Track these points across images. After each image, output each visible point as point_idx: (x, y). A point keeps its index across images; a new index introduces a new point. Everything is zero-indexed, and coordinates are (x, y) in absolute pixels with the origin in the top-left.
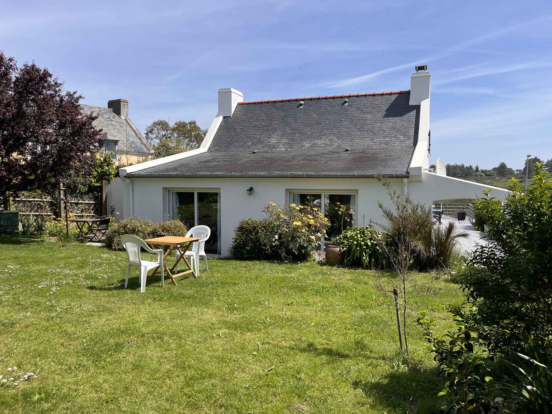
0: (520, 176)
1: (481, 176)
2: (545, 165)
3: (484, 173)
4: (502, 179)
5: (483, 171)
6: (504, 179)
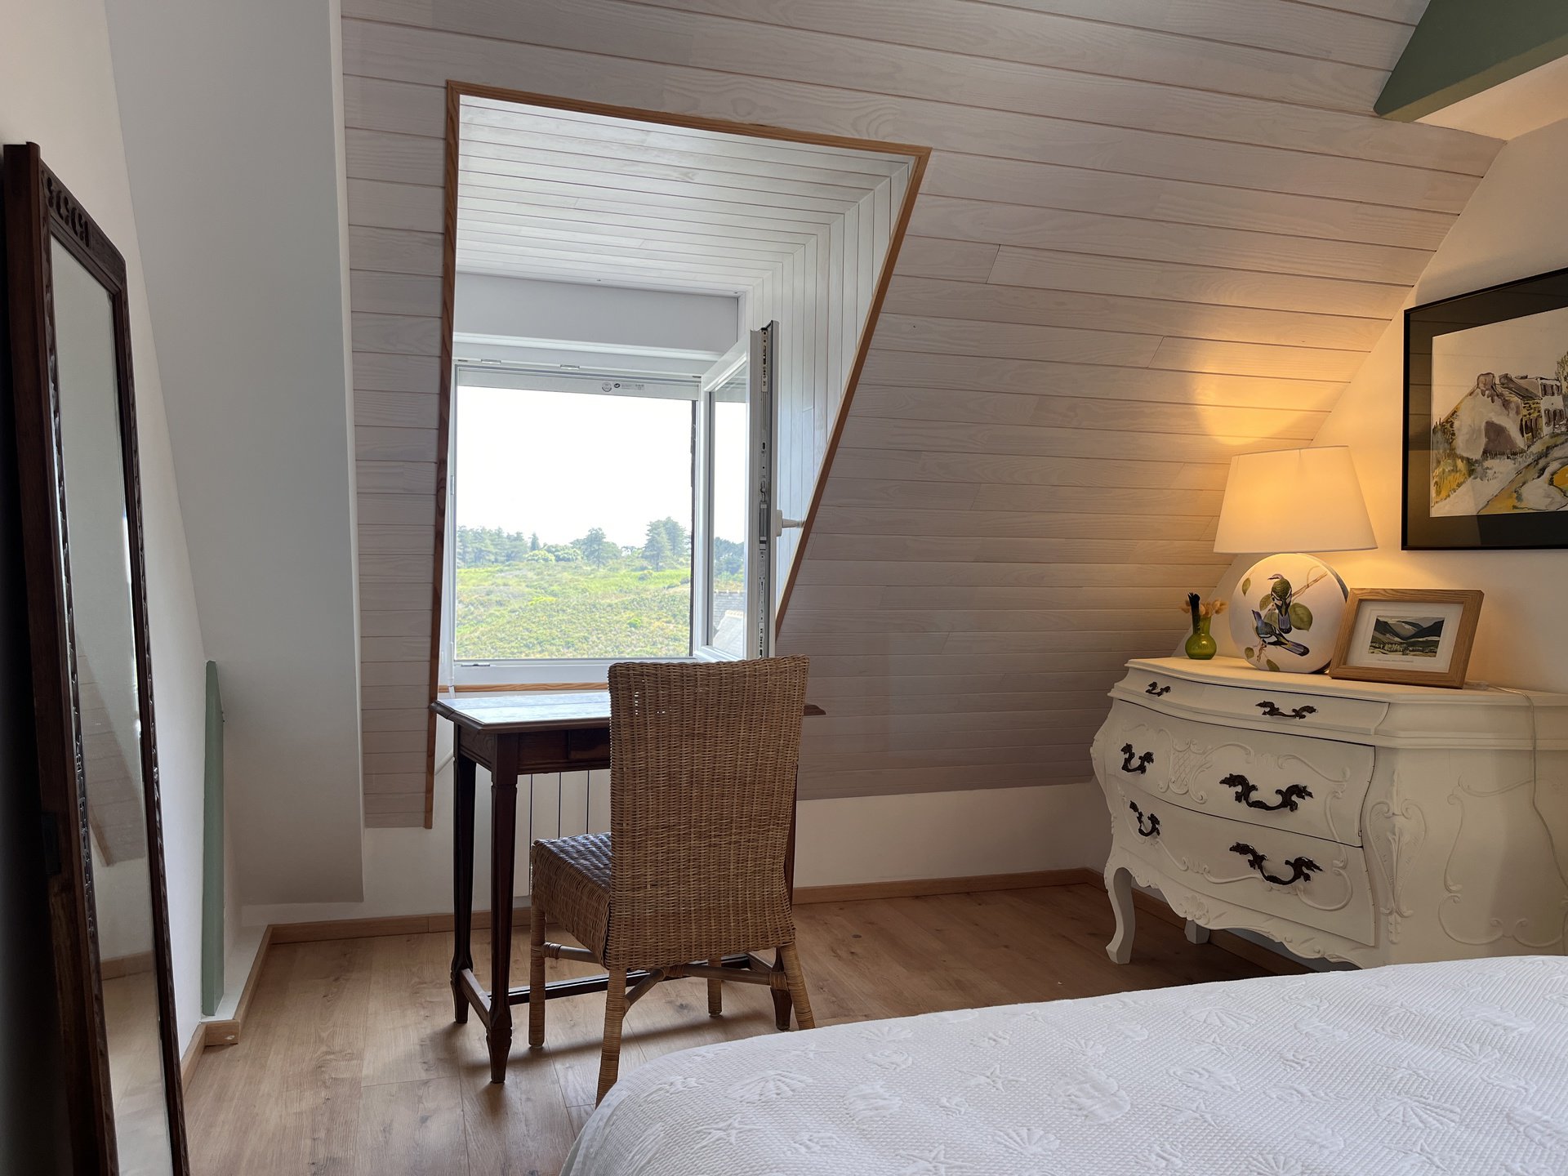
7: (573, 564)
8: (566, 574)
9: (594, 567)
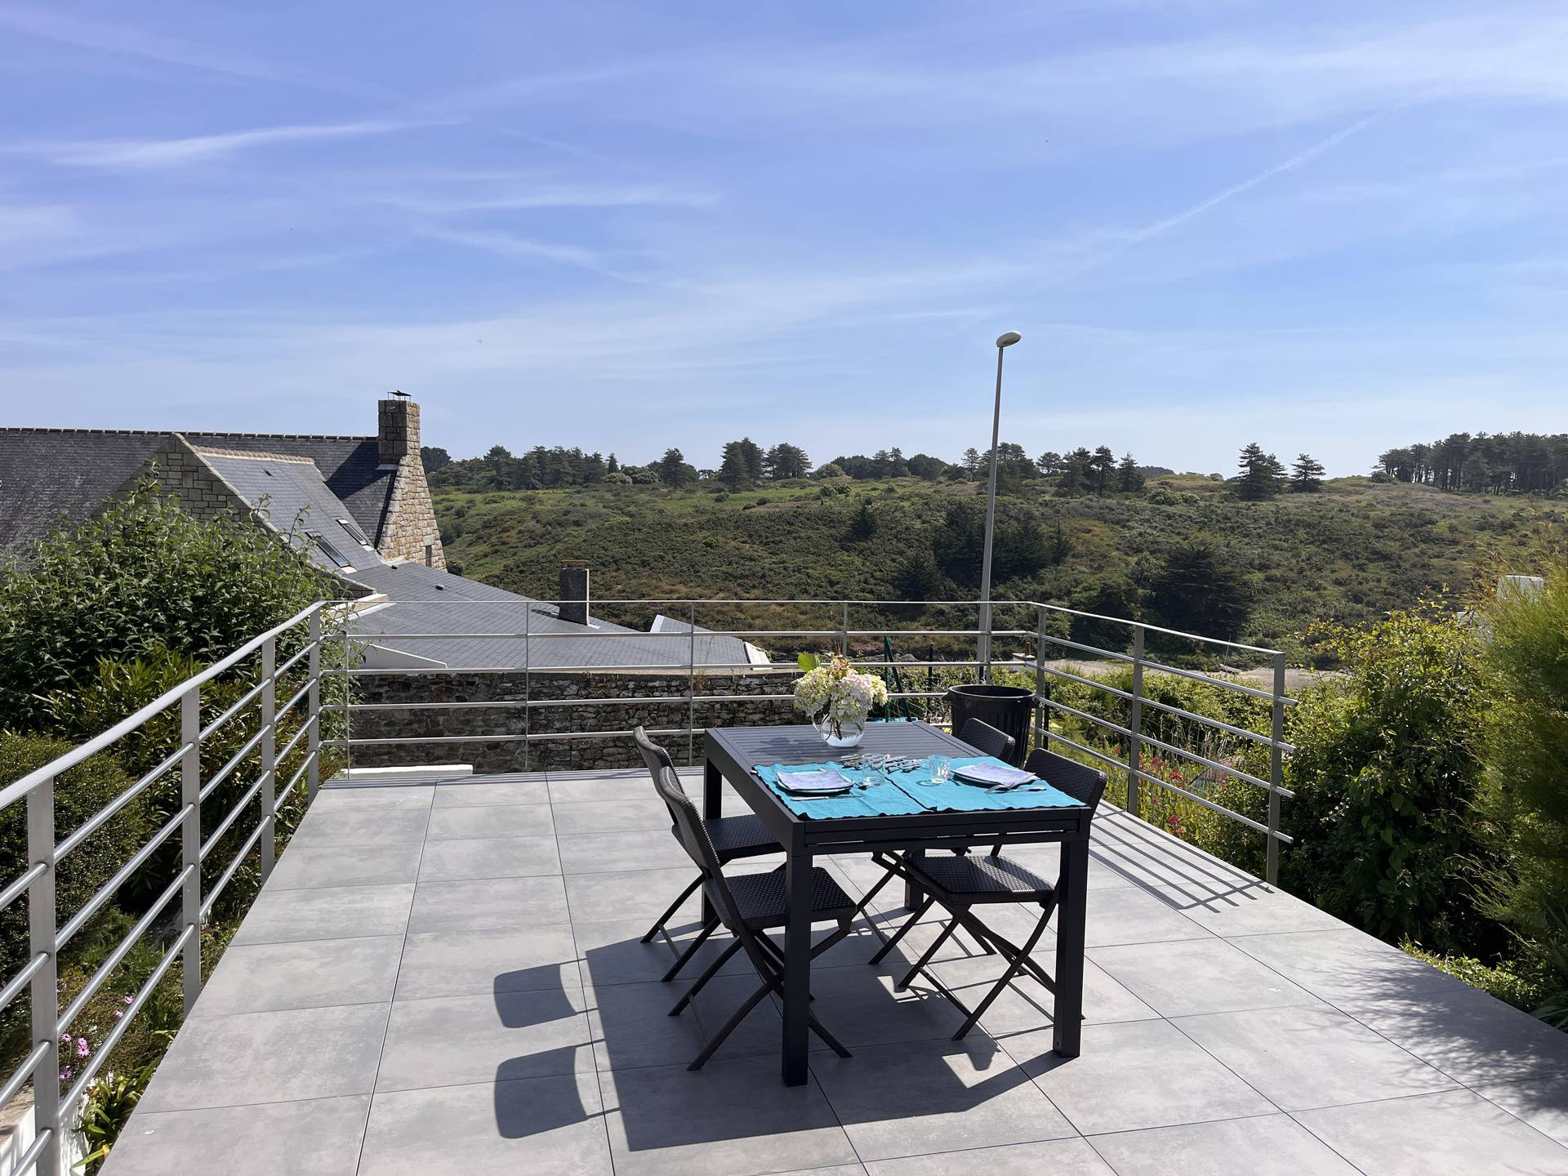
0: (715, 486)
1: (624, 482)
2: (767, 460)
3: (630, 475)
4: (674, 492)
5: (627, 471)
6: (679, 493)
7: (649, 486)
8: (643, 495)
9: (671, 489)
